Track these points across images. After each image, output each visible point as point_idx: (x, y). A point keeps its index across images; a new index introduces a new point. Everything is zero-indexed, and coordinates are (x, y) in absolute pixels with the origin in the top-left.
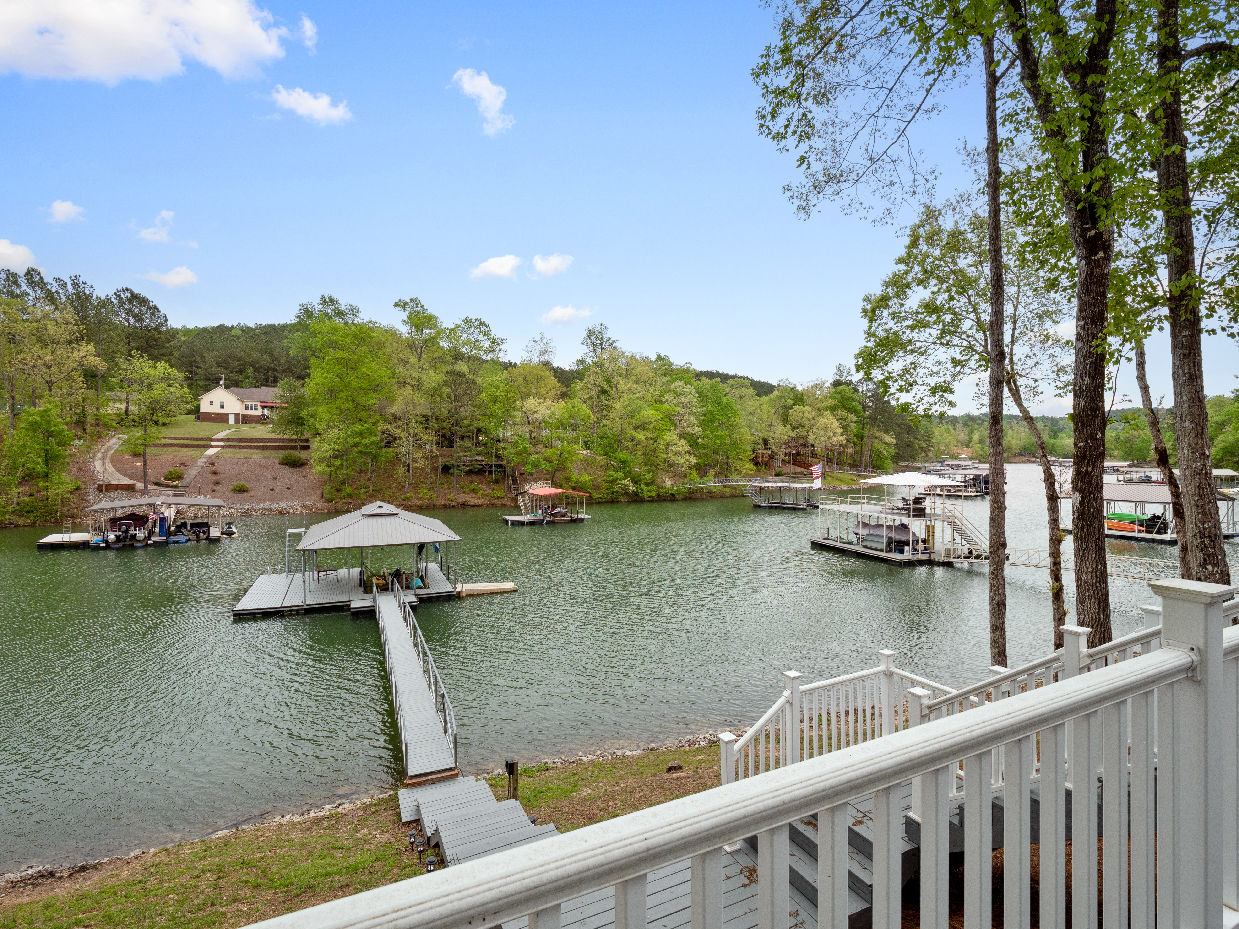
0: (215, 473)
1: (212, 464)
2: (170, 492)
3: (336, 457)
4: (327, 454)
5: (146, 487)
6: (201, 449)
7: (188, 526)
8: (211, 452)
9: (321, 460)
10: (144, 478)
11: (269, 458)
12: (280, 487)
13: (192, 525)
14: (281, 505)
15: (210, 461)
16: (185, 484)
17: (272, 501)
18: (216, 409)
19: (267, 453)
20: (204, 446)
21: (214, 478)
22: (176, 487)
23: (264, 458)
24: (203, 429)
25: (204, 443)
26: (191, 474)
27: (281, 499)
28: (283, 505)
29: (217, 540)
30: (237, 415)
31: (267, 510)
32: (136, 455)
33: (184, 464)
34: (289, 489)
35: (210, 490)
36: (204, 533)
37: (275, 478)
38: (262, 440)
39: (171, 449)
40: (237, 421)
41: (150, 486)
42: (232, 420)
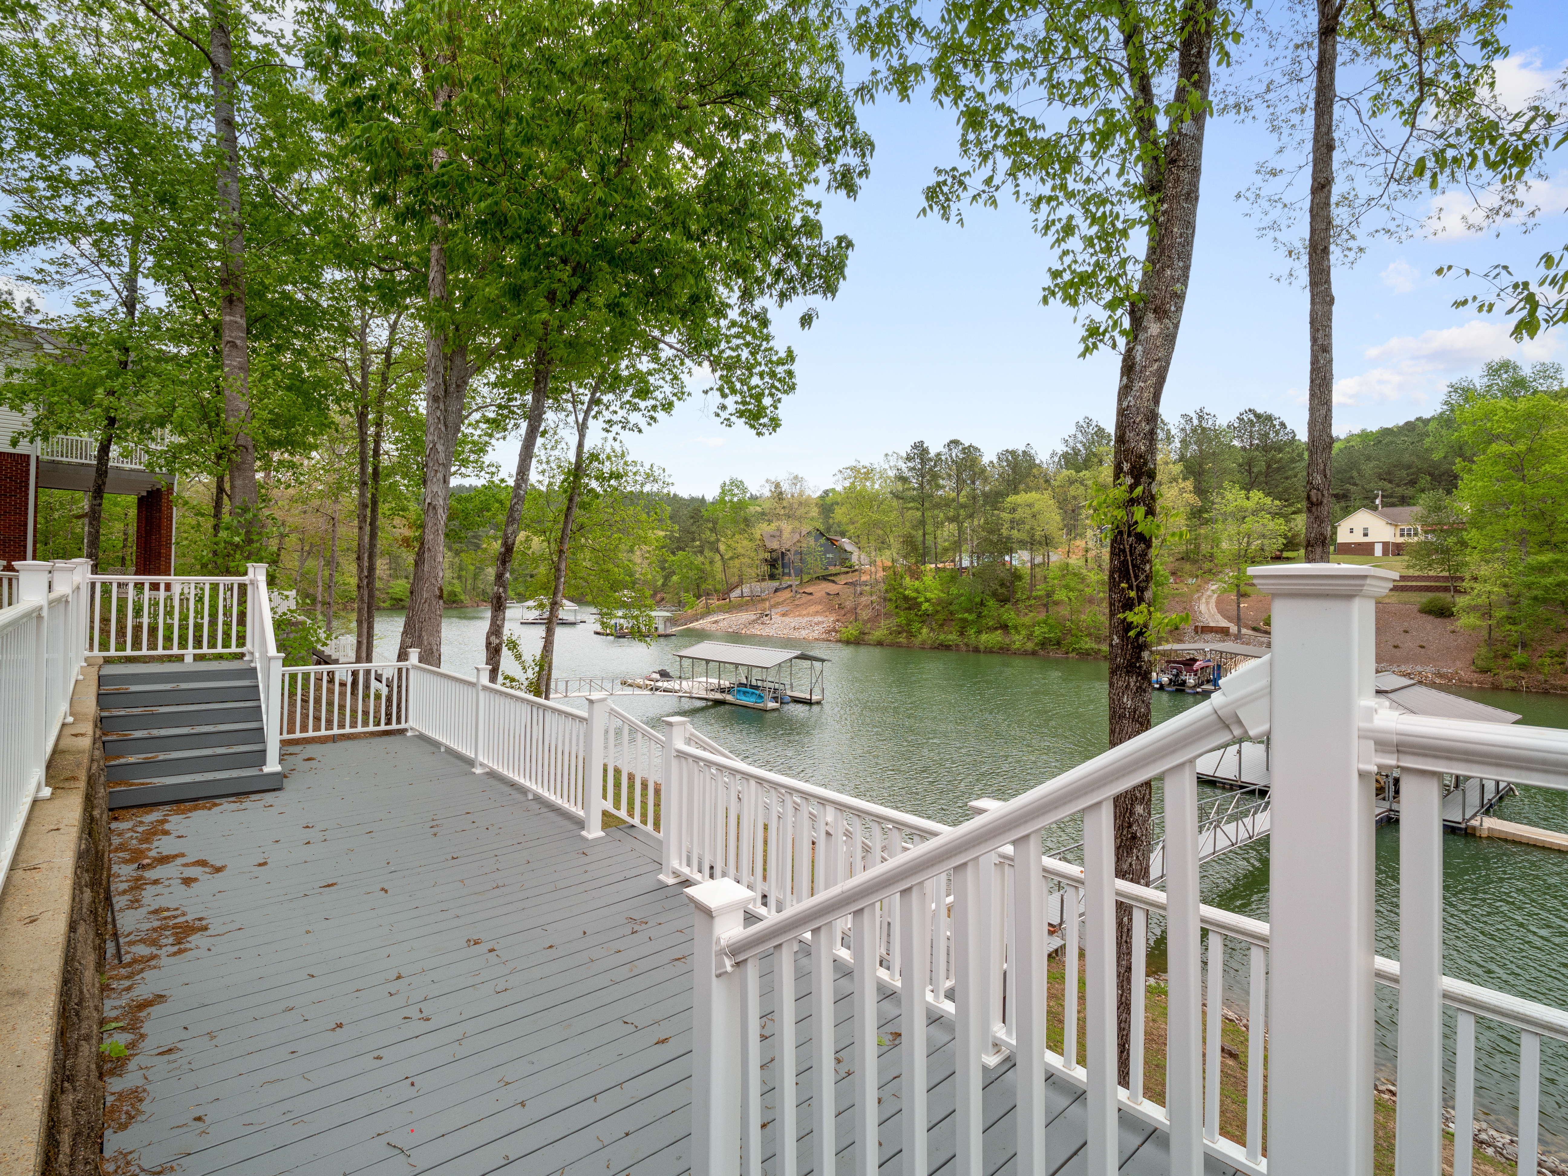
5: (1240, 631)
9: (1474, 609)
10: (1238, 621)
11: (1407, 604)
12: (1409, 644)
14: (1403, 668)
17: (1392, 661)
18: (1357, 538)
19: (1406, 596)
23: (1399, 603)
27: (1406, 660)
30: (1385, 545)
34: (1422, 647)
37: (1406, 631)
40: (1385, 553)
41: (1244, 631)
42: (1378, 551)
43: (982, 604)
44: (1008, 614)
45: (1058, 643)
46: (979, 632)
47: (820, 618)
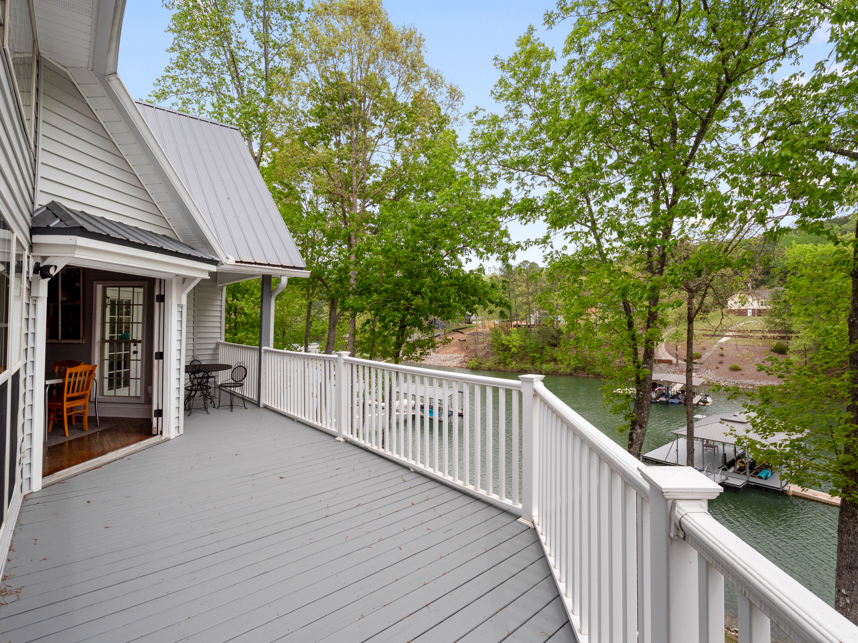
0: (722, 355)
1: (722, 349)
6: (718, 338)
8: (724, 339)
10: (677, 356)
11: (763, 346)
15: (721, 346)
16: (701, 362)
17: (756, 379)
19: (763, 342)
20: (720, 336)
21: (721, 359)
25: (721, 333)
26: (706, 355)
27: (763, 378)
28: (764, 383)
30: (754, 310)
33: (704, 348)
35: (715, 367)
40: (753, 314)
41: (680, 362)
42: (749, 313)
43: (543, 348)
44: (557, 353)
45: (583, 369)
46: (542, 363)
47: (456, 355)
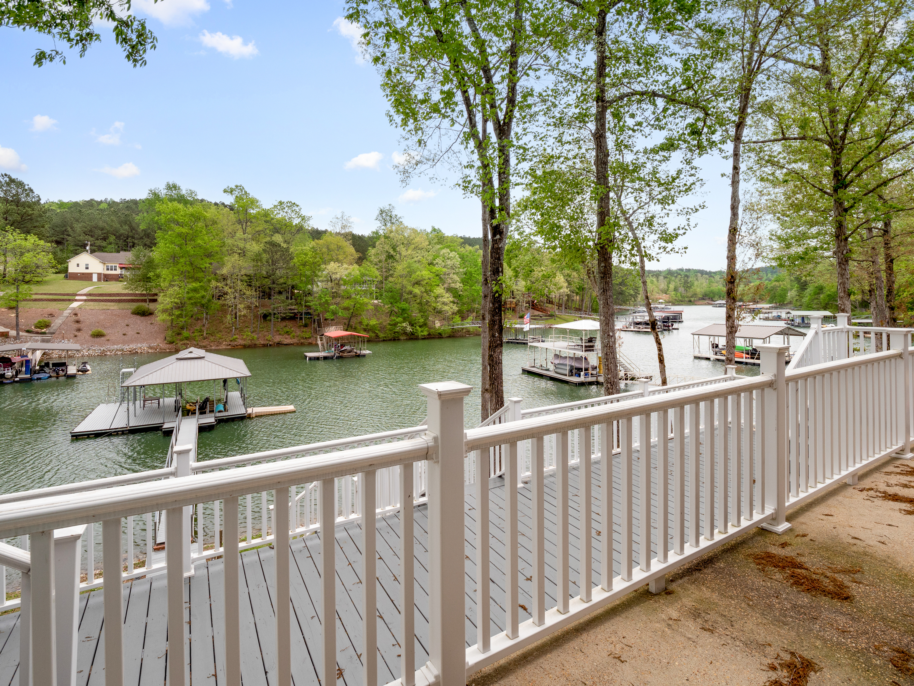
0: (78, 322)
1: (76, 314)
2: (39, 337)
3: (178, 308)
4: (168, 306)
5: (18, 334)
6: (67, 302)
7: (51, 366)
8: (75, 305)
9: (164, 311)
10: (17, 327)
11: (123, 309)
12: (131, 332)
13: (54, 365)
14: (131, 346)
15: (74, 312)
16: (52, 331)
17: (124, 343)
18: (82, 270)
19: (122, 305)
20: (69, 300)
21: (77, 326)
22: (44, 333)
23: (120, 309)
24: (70, 286)
25: (69, 298)
26: (57, 323)
27: (132, 341)
28: (133, 346)
29: (73, 376)
30: (99, 275)
31: (120, 351)
32: (11, 308)
33: (51, 315)
34: (138, 333)
35: (72, 336)
36: (63, 370)
37: (127, 325)
38: (118, 295)
39: (41, 303)
40: (99, 279)
41: (21, 333)
42: (95, 278)
